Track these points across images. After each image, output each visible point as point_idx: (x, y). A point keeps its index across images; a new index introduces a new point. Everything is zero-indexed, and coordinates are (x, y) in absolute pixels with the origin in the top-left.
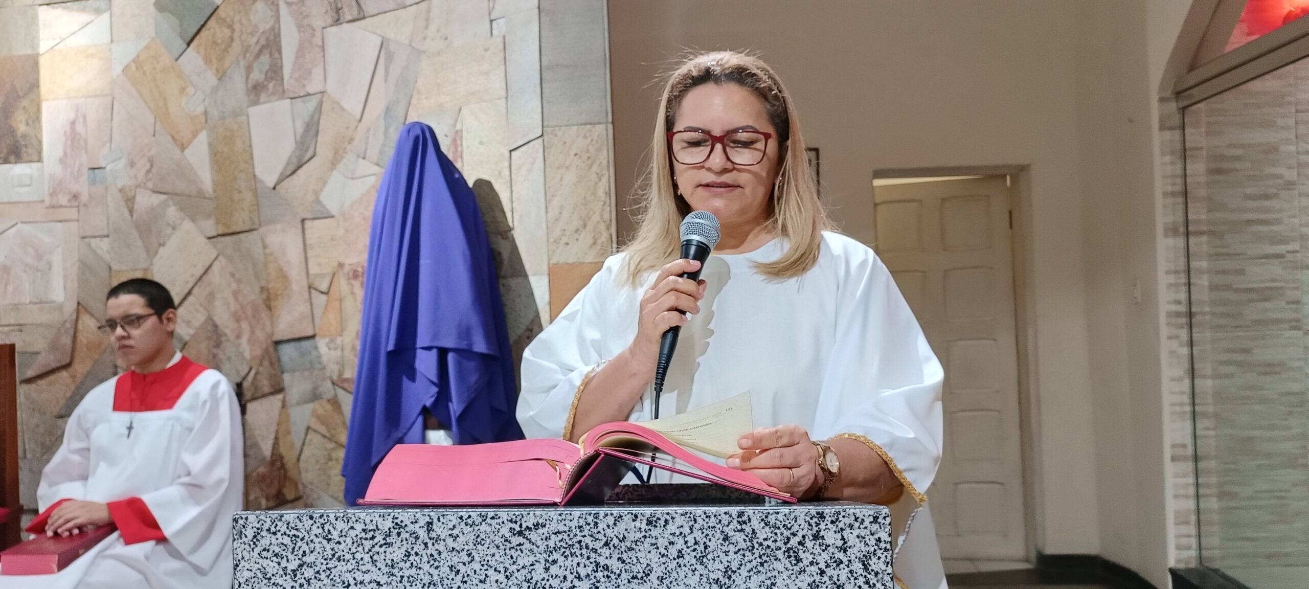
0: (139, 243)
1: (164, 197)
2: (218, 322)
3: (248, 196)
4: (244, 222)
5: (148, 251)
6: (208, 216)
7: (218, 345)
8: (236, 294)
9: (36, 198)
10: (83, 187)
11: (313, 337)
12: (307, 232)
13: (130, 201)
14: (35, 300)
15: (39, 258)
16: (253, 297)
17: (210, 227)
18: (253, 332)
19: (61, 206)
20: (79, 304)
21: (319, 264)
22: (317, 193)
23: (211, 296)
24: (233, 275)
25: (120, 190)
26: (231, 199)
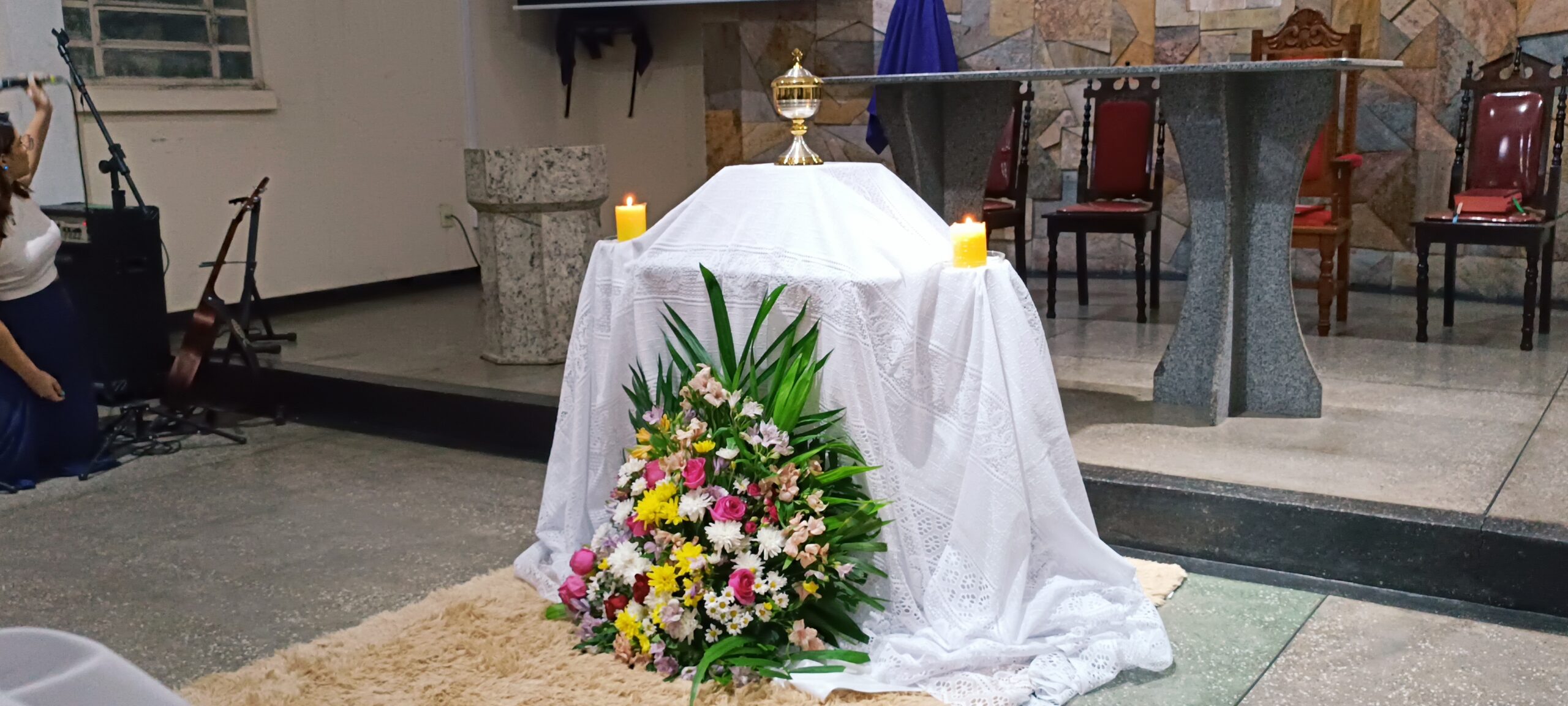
7: (1449, 42)
18: (1492, 29)
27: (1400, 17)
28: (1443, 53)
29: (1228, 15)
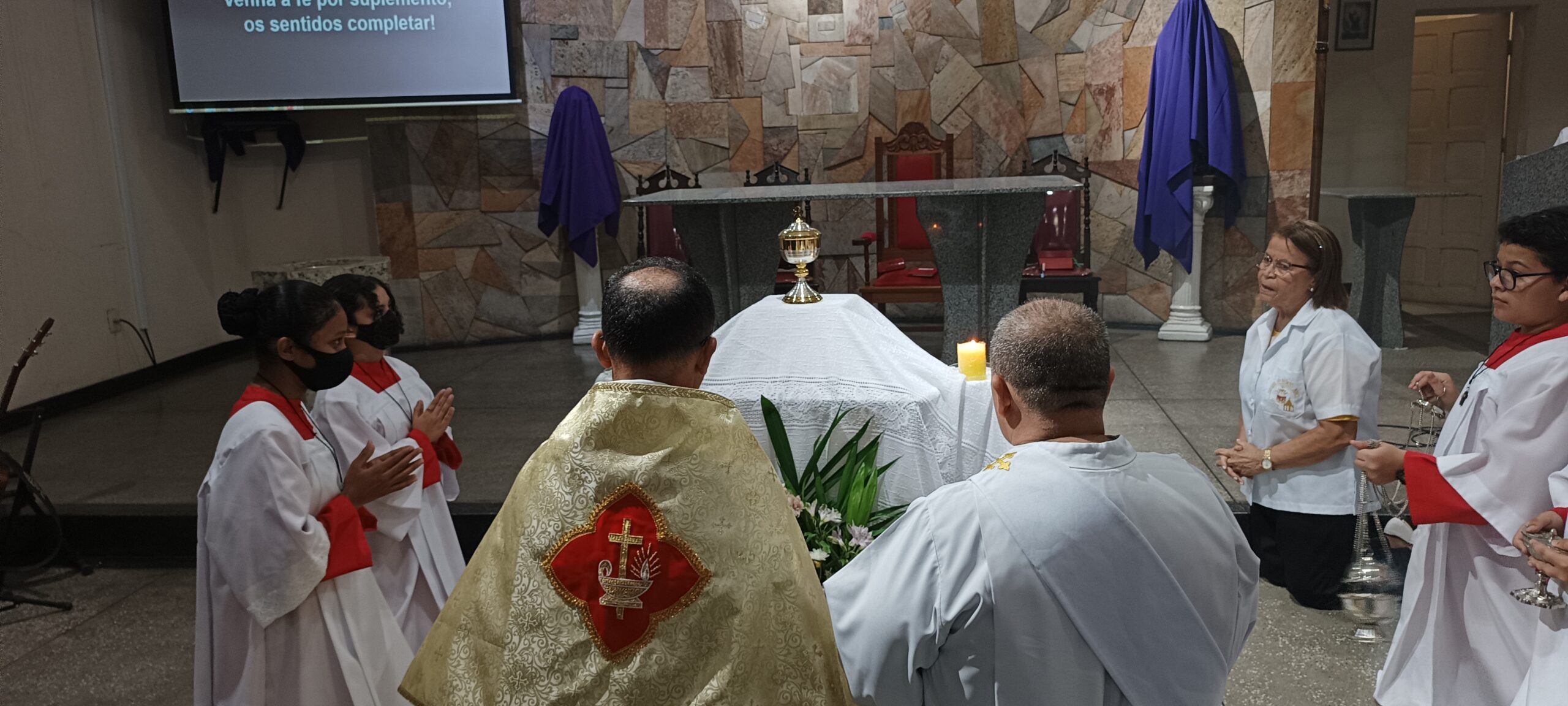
0: (919, 71)
1: (940, 38)
2: (981, 126)
3: (1011, 38)
4: (1006, 56)
5: (925, 77)
6: (976, 52)
7: (981, 141)
8: (996, 106)
9: (838, 39)
10: (874, 30)
11: (1062, 134)
12: (1060, 64)
13: (911, 42)
14: (836, 112)
15: (840, 81)
16: (1010, 108)
17: (977, 59)
18: (1009, 132)
19: (858, 45)
20: (870, 113)
21: (1068, 85)
22: (1069, 37)
23: (976, 108)
24: (994, 93)
25: (904, 33)
26: (996, 39)
27: (945, 122)
28: (978, 149)
29: (819, 119)
